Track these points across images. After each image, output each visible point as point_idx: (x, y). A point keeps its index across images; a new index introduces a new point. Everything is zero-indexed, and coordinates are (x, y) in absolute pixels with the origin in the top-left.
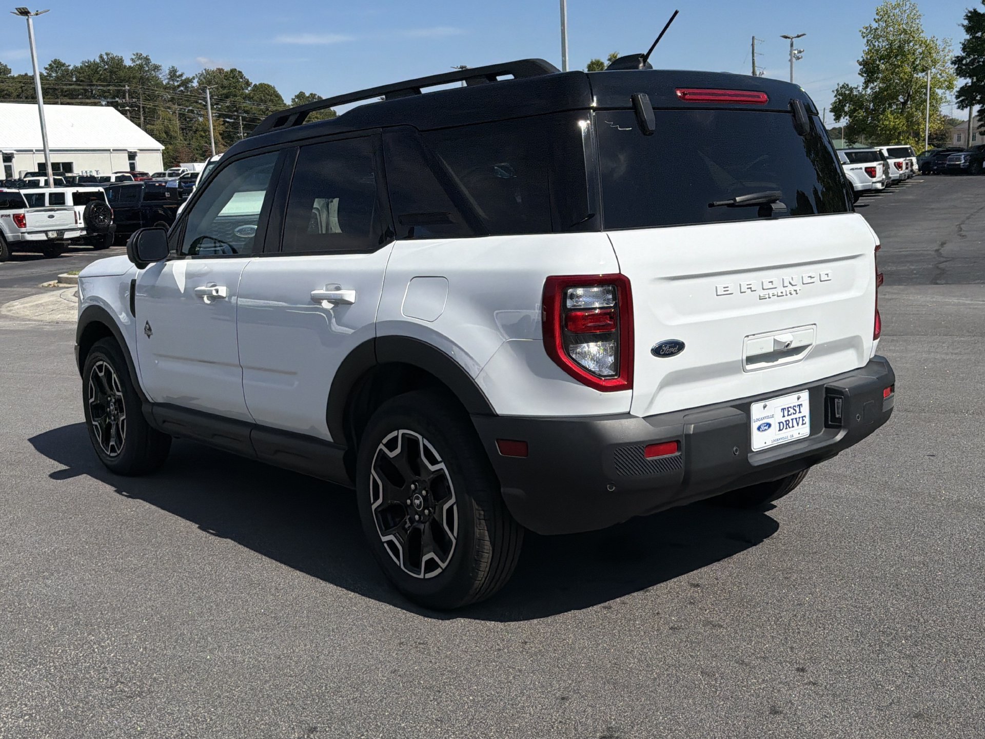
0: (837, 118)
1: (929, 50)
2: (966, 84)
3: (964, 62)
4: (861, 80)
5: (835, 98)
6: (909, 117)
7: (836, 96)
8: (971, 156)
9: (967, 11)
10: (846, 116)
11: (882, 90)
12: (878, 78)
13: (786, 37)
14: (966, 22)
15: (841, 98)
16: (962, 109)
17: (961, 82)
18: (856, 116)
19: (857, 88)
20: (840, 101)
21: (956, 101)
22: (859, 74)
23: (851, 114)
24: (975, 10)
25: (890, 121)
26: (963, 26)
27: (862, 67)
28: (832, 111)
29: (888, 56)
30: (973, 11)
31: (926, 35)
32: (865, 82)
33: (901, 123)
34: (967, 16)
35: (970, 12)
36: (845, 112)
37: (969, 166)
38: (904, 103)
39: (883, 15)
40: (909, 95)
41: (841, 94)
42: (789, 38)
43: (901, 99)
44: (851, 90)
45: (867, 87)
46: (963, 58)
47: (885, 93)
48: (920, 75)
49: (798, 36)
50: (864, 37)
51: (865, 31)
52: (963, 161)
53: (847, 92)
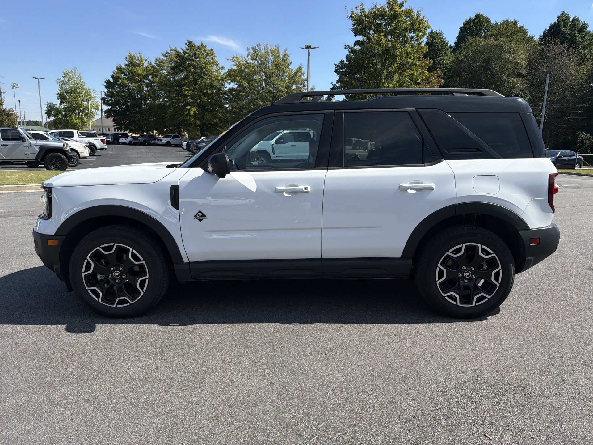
0: (49, 117)
1: (87, 93)
2: (108, 109)
3: (106, 100)
4: (59, 102)
5: (47, 108)
6: (82, 119)
7: (47, 107)
8: (113, 137)
9: (105, 80)
10: (53, 116)
11: (68, 107)
12: (66, 102)
13: (35, 78)
14: (105, 84)
15: (50, 108)
16: (107, 118)
17: (105, 108)
18: (58, 117)
19: (57, 105)
20: (49, 110)
21: (104, 115)
22: (57, 99)
23: (55, 116)
24: (109, 80)
25: (74, 120)
26: (104, 85)
27: (58, 96)
28: (46, 113)
29: (71, 93)
30: (108, 80)
31: (87, 87)
32: (60, 103)
33: (78, 121)
34: (105, 81)
35: (107, 80)
36: (52, 115)
37: (114, 141)
38: (79, 114)
39: (66, 75)
40: (80, 111)
41: (50, 107)
42: (37, 79)
43: (77, 112)
44: (54, 105)
45: (61, 105)
46: (105, 98)
47: (71, 108)
48: (85, 103)
49: (41, 79)
50: (58, 83)
51: (58, 80)
52: (111, 139)
53: (52, 106)
